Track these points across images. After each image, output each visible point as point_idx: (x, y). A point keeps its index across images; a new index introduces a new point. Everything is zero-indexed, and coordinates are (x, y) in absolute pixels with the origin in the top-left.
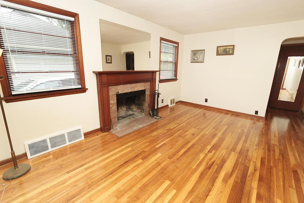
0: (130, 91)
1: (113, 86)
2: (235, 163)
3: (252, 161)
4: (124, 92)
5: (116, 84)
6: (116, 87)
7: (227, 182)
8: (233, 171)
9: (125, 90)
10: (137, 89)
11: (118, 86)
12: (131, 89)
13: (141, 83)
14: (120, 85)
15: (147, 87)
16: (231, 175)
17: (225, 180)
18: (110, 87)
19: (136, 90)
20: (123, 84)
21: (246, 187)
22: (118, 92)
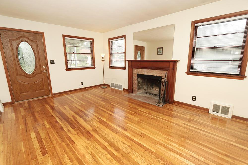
0: (146, 74)
1: (136, 69)
2: (81, 125)
3: (76, 134)
4: (142, 74)
5: (137, 68)
6: (137, 69)
7: (72, 116)
8: (76, 121)
9: (143, 73)
10: (153, 74)
11: (138, 69)
12: (147, 73)
13: (157, 70)
14: (140, 68)
15: (163, 75)
16: (75, 119)
17: (73, 116)
18: (134, 69)
19: (151, 74)
20: (141, 68)
21: (64, 121)
22: (138, 73)
